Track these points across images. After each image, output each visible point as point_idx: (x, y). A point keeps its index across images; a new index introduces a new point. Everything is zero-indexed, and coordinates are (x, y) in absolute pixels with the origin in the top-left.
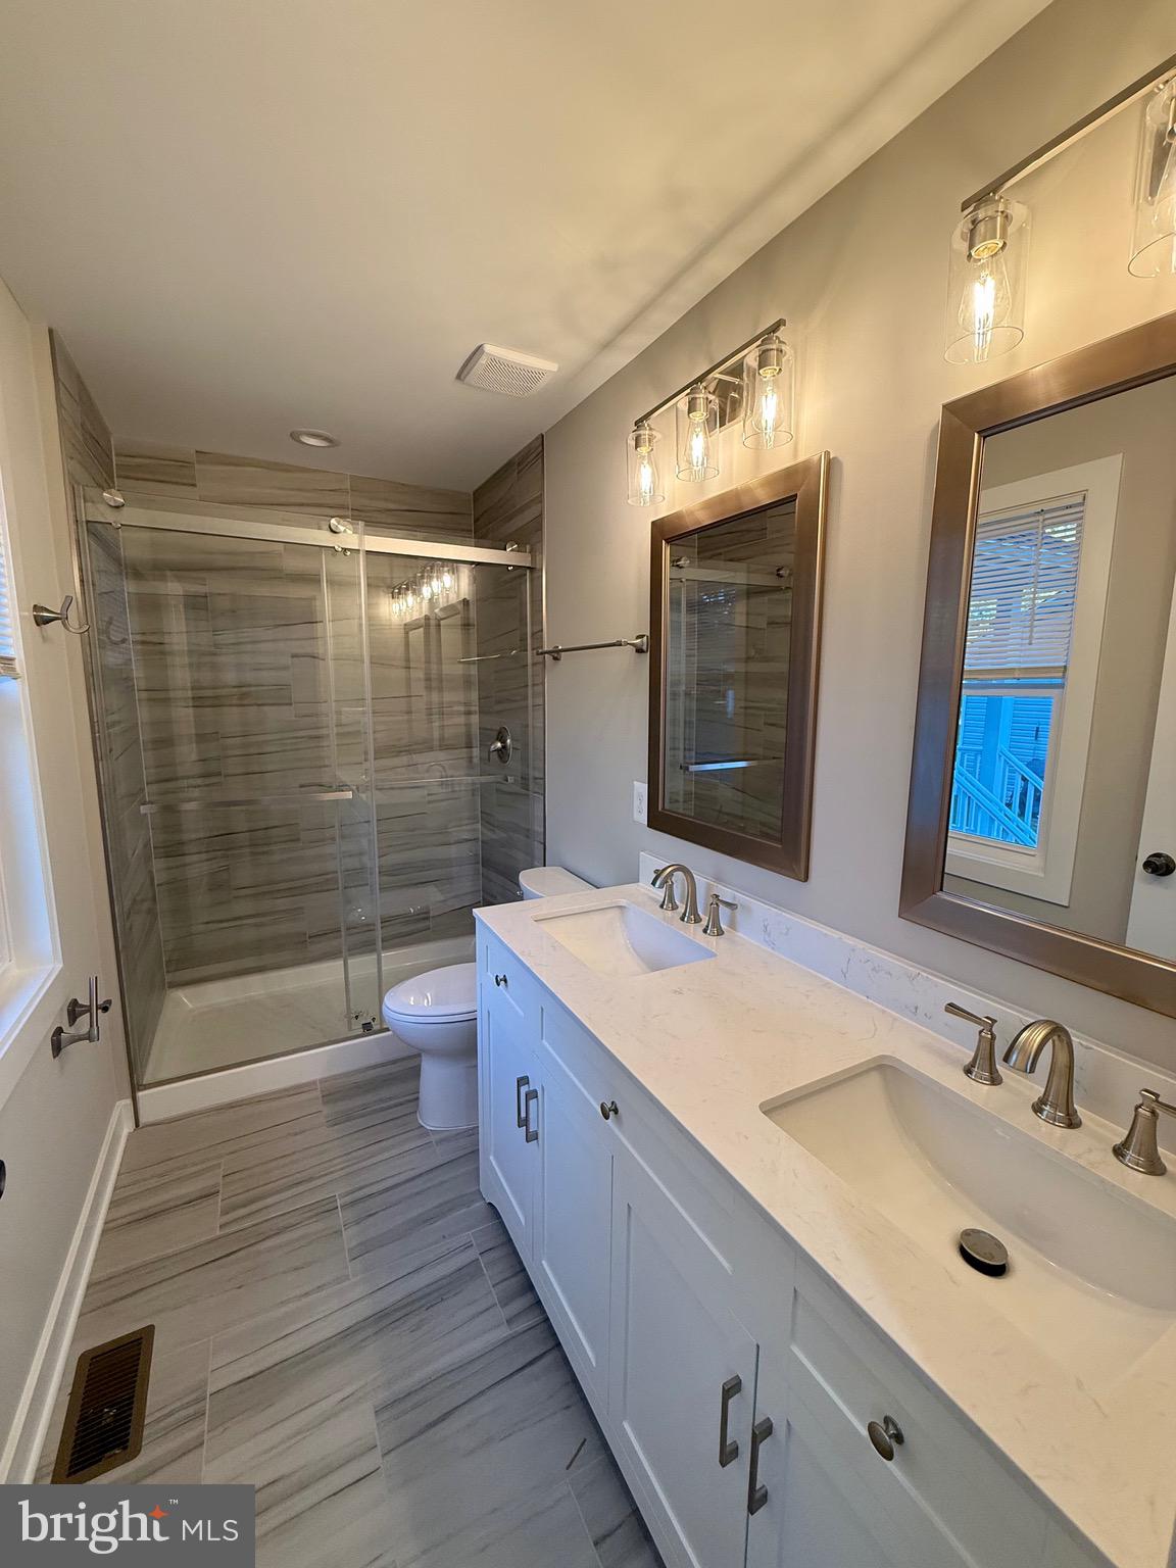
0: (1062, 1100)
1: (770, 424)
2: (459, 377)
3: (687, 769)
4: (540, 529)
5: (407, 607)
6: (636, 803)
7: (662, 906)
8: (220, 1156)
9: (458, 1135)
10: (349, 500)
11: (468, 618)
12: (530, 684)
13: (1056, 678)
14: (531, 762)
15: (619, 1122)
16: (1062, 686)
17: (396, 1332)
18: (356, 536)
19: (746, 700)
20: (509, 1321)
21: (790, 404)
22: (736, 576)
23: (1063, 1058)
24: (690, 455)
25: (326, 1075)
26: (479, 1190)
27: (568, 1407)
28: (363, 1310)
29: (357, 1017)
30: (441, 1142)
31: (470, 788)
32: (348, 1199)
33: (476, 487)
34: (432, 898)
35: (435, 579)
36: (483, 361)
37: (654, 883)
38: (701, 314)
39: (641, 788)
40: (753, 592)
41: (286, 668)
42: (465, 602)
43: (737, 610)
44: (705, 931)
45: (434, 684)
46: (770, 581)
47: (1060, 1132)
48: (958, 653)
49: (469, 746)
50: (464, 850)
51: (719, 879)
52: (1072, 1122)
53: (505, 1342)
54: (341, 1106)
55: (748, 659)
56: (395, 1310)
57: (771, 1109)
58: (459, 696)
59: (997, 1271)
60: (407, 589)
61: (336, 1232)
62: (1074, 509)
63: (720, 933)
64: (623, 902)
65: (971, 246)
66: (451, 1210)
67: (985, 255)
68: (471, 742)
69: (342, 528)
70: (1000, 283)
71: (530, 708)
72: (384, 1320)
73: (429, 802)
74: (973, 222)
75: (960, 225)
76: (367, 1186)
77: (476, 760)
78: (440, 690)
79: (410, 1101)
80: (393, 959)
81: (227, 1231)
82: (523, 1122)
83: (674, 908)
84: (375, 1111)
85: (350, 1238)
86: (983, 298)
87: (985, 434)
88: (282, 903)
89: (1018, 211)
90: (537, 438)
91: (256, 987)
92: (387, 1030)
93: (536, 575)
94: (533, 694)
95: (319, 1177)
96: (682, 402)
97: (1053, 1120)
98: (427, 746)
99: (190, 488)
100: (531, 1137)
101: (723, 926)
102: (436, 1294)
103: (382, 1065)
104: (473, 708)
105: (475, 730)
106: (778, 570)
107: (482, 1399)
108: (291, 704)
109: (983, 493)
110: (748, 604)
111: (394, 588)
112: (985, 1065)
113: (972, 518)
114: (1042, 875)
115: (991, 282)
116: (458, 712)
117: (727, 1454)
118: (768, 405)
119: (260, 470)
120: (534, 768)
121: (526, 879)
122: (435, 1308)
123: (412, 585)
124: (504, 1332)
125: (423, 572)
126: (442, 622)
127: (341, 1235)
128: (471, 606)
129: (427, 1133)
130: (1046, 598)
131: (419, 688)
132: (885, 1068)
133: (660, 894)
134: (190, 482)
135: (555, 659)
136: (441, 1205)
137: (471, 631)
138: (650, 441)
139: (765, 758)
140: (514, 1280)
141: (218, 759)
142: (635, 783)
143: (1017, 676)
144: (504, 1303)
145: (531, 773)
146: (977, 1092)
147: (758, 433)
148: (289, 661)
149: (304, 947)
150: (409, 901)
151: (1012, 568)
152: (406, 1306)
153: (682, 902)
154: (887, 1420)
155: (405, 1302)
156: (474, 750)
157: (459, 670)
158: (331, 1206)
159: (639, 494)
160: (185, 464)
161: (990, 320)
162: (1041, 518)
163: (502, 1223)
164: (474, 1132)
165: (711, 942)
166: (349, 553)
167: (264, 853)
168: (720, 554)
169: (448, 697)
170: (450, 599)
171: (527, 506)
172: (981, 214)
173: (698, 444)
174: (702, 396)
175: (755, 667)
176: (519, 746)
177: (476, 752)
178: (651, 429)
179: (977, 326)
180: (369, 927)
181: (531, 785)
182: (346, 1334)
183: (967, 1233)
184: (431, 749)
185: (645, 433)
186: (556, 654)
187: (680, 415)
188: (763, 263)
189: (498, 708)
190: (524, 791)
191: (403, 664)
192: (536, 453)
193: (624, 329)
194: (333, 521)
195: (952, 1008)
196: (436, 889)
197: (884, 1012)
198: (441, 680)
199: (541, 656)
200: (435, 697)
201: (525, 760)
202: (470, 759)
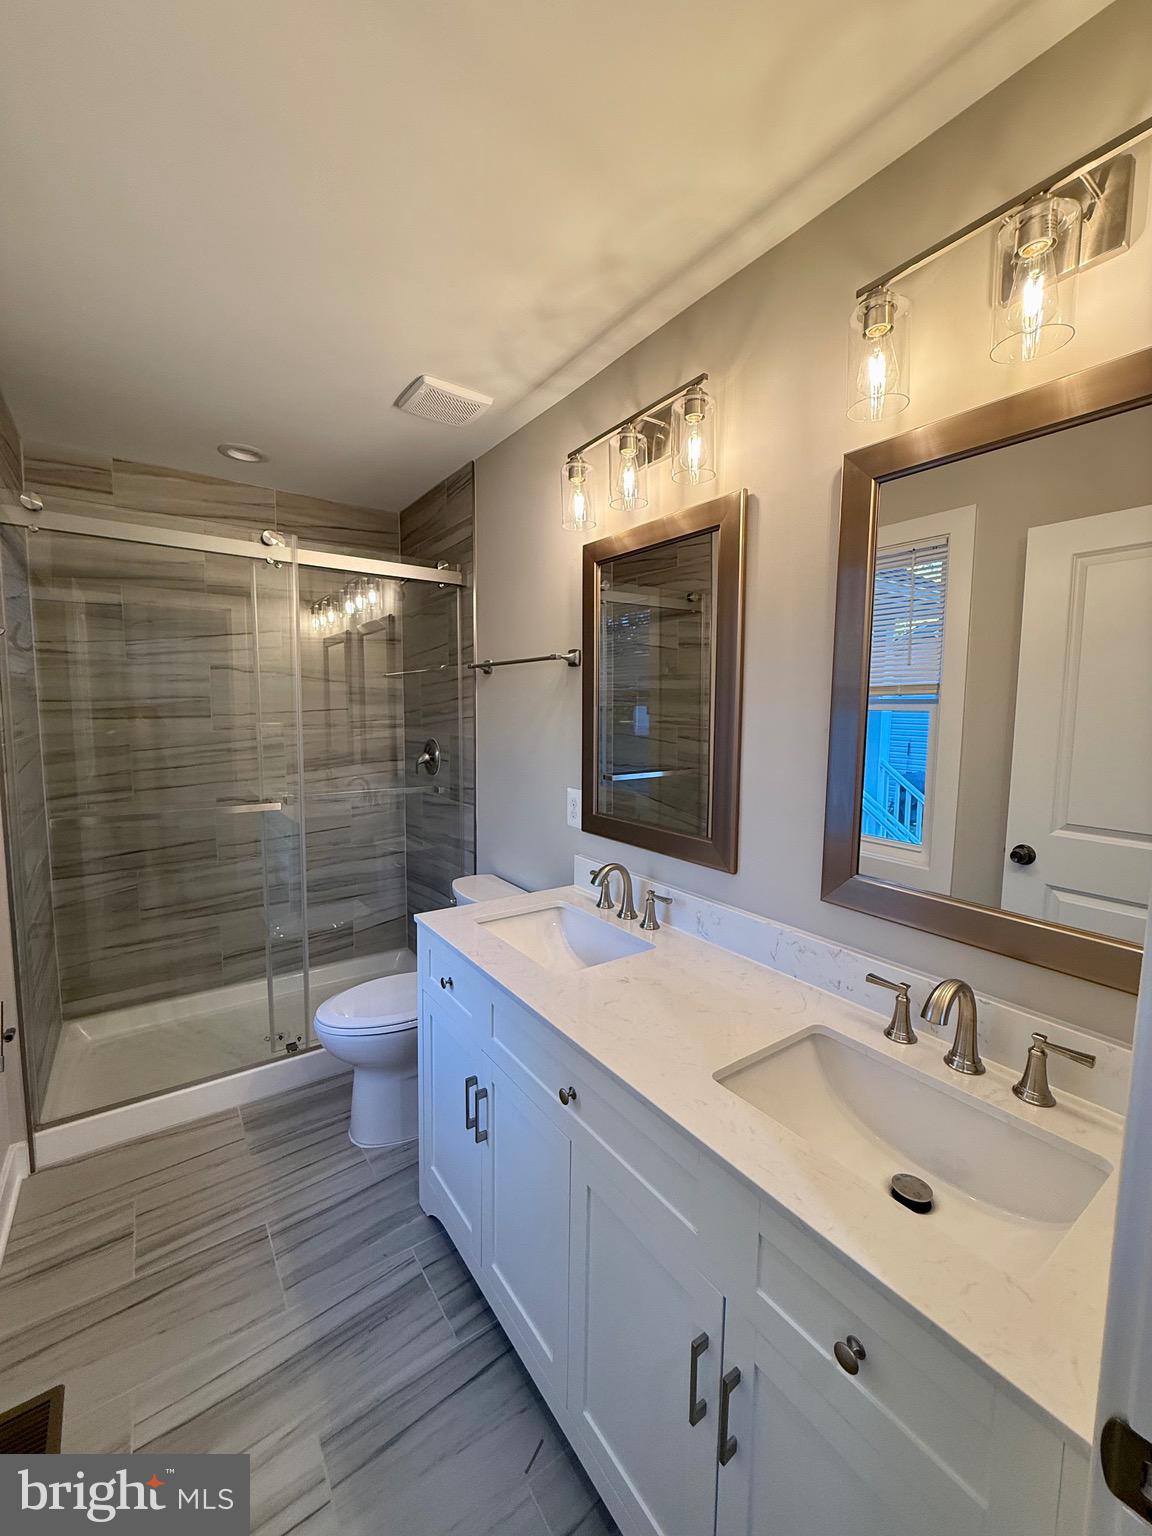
0: (969, 1051)
1: (696, 463)
2: (397, 404)
3: (610, 779)
4: (470, 548)
5: (328, 622)
6: (570, 808)
7: (598, 905)
8: (132, 1195)
9: (393, 1151)
10: (275, 515)
11: (394, 633)
12: (460, 696)
13: (931, 695)
14: (461, 774)
15: (577, 1107)
16: (936, 701)
17: (339, 1358)
18: (289, 549)
19: (661, 715)
20: (458, 1332)
21: (712, 446)
22: (652, 599)
23: (967, 1013)
24: (622, 487)
25: (245, 1102)
26: (419, 1205)
27: (523, 1411)
28: (304, 1339)
29: (281, 1038)
30: (374, 1160)
31: (394, 800)
32: (276, 1228)
33: (403, 508)
34: (357, 912)
35: (359, 596)
36: (422, 391)
37: (593, 882)
38: (629, 364)
39: (576, 795)
40: (665, 615)
41: (205, 680)
42: (391, 618)
43: (650, 631)
44: (642, 926)
45: (356, 697)
46: (683, 605)
47: (968, 1079)
48: (864, 670)
49: (395, 760)
50: (390, 863)
51: (652, 877)
52: (978, 1070)
53: (455, 1354)
54: (267, 1132)
55: (661, 677)
56: (340, 1334)
57: (724, 1078)
58: (385, 710)
59: (924, 1208)
60: (328, 605)
61: (268, 1262)
62: (939, 549)
63: (656, 927)
64: (561, 903)
65: (866, 327)
66: (390, 1227)
67: (877, 334)
68: (396, 756)
69: (274, 541)
70: (889, 359)
71: (460, 722)
72: (325, 1347)
73: (354, 816)
74: (867, 308)
75: (857, 309)
76: (300, 1211)
77: (401, 773)
78: (363, 702)
79: (341, 1121)
80: (320, 976)
81: (142, 1274)
82: (472, 1123)
83: (610, 906)
84: (306, 1133)
85: (283, 1267)
86: (876, 369)
87: (880, 480)
88: (195, 924)
89: (901, 301)
90: (467, 466)
91: (165, 1014)
92: (320, 1047)
93: (466, 592)
94: (463, 706)
95: (246, 1207)
96: (614, 439)
97: (961, 1068)
98: (348, 760)
99: (104, 496)
100: (481, 1137)
101: (659, 921)
102: (378, 1315)
103: (311, 1085)
104: (398, 722)
105: (401, 743)
106: (689, 595)
107: (435, 1414)
108: (210, 716)
109: (879, 529)
110: (660, 626)
111: (314, 604)
112: (901, 1027)
113: (872, 551)
114: (927, 869)
115: (882, 356)
116: (383, 726)
117: (697, 1413)
118: (694, 447)
119: (184, 481)
120: (465, 778)
121: (459, 886)
122: (378, 1329)
123: (334, 601)
124: (454, 1344)
125: (345, 588)
126: (365, 637)
127: (274, 1265)
128: (397, 622)
129: (359, 1152)
130: (918, 626)
131: (339, 701)
132: (816, 1037)
133: (596, 893)
134: (108, 490)
135: (486, 672)
136: (377, 1225)
137: (397, 646)
138: (582, 473)
139: (679, 769)
140: (461, 1290)
141: (128, 772)
142: (569, 789)
143: (899, 692)
144: (451, 1313)
145: (462, 784)
146: (898, 1050)
147: (684, 469)
148: (208, 672)
149: (217, 971)
150: (333, 917)
151: (898, 602)
152: (348, 1329)
153: (617, 901)
154: (850, 1340)
155: (349, 1324)
156: (399, 763)
157: (384, 683)
158: (262, 1235)
159: (573, 520)
160: (99, 471)
161: (883, 385)
162: (913, 556)
163: (446, 1237)
164: (412, 1146)
165: (648, 935)
166: (280, 566)
167: (176, 871)
168: (634, 580)
169: (370, 711)
170: (374, 615)
171: (457, 528)
172: (872, 302)
173: (629, 477)
174: (632, 435)
175: (667, 684)
176: (447, 757)
177: (401, 765)
178: (583, 462)
179: (873, 392)
180: (296, 943)
181: (460, 795)
182: (285, 1366)
183: (896, 1179)
184: (352, 762)
185: (578, 465)
186: (487, 668)
187: (612, 449)
188: (682, 325)
189: (428, 720)
190: (452, 802)
191: (321, 676)
192: (466, 479)
193: (557, 371)
194: (266, 533)
195: (872, 978)
196: (361, 904)
197: (811, 989)
198: (362, 692)
199: (472, 670)
200: (356, 710)
201: (455, 771)
202: (395, 772)
